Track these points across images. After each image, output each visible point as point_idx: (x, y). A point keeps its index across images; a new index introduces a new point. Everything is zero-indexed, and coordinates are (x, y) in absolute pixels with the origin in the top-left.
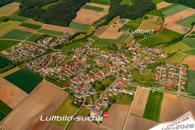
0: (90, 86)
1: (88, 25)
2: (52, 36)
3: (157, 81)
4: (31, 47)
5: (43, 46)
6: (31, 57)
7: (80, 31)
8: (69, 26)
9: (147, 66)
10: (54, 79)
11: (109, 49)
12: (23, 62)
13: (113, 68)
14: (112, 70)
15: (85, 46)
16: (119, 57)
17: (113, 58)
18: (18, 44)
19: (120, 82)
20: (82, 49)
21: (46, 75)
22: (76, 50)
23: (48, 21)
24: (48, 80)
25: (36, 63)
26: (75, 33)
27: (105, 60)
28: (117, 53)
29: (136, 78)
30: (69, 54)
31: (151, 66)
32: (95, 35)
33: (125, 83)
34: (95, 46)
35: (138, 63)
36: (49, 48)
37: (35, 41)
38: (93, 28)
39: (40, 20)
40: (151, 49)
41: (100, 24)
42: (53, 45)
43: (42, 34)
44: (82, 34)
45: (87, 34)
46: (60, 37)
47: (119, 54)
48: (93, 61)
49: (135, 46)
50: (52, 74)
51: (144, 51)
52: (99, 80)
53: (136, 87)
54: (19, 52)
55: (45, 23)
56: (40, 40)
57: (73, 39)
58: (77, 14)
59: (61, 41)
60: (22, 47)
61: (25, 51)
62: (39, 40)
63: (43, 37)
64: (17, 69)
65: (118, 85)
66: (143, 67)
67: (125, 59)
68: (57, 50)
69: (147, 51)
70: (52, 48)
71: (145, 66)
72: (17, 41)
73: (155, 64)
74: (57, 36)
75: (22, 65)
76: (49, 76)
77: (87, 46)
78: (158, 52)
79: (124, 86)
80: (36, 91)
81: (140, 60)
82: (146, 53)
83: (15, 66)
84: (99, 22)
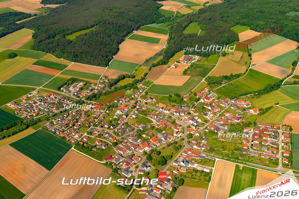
0: (145, 158)
1: (138, 65)
2: (82, 81)
3: (245, 150)
4: (52, 96)
5: (69, 96)
6: (53, 112)
7: (126, 73)
8: (108, 65)
9: (229, 127)
10: (88, 147)
11: (170, 102)
12: (40, 120)
13: (177, 130)
14: (177, 133)
15: (134, 96)
16: (186, 113)
17: (178, 114)
18: (31, 93)
19: (189, 152)
20: (129, 101)
21: (76, 140)
22: (121, 102)
23: (76, 58)
24: (78, 148)
25: (60, 122)
26: (118, 76)
27: (166, 118)
28: (183, 107)
29: (214, 146)
30: (110, 107)
31: (235, 128)
32: (148, 79)
33: (197, 154)
34: (149, 96)
35: (215, 123)
36: (79, 99)
37: (57, 88)
38: (145, 69)
39: (65, 56)
40: (233, 102)
41: (155, 62)
42: (86, 94)
43: (69, 77)
44: (129, 77)
45: (137, 78)
46: (95, 81)
47: (186, 109)
48: (147, 119)
49: (209, 96)
50: (85, 139)
51: (223, 104)
52: (157, 149)
53: (215, 160)
54: (33, 104)
55: (73, 61)
56: (65, 86)
57: (115, 86)
58: (120, 48)
59: (96, 88)
60: (39, 97)
61: (42, 103)
62: (63, 86)
63: (70, 82)
64: (31, 131)
65: (187, 157)
66: (222, 129)
67: (195, 117)
68: (91, 102)
69: (228, 105)
70: (84, 98)
71: (226, 128)
72: (30, 88)
73: (242, 124)
74: (91, 81)
75: (38, 125)
76: (80, 142)
77: (136, 96)
78: (244, 106)
79: (196, 158)
80: (61, 165)
81: (217, 117)
82: (227, 107)
83: (28, 127)
84: (154, 60)
